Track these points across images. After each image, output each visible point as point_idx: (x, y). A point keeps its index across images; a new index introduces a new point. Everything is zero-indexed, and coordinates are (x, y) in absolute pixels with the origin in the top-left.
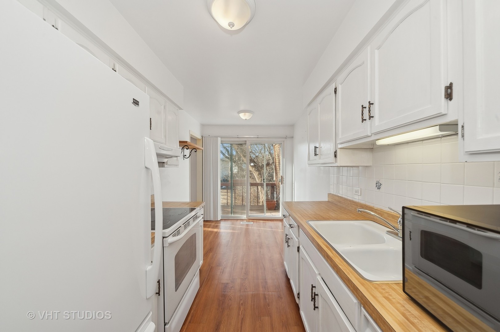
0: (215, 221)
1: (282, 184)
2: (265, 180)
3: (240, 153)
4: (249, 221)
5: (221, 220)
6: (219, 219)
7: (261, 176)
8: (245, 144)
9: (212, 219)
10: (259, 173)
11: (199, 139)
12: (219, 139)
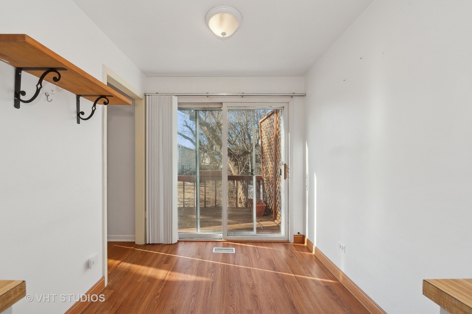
0: (168, 244)
1: (285, 178)
2: (254, 172)
3: (212, 139)
4: (228, 245)
5: (178, 241)
6: (175, 241)
7: (238, 167)
8: (220, 109)
9: (162, 241)
10: (235, 163)
11: (140, 99)
12: (175, 100)
